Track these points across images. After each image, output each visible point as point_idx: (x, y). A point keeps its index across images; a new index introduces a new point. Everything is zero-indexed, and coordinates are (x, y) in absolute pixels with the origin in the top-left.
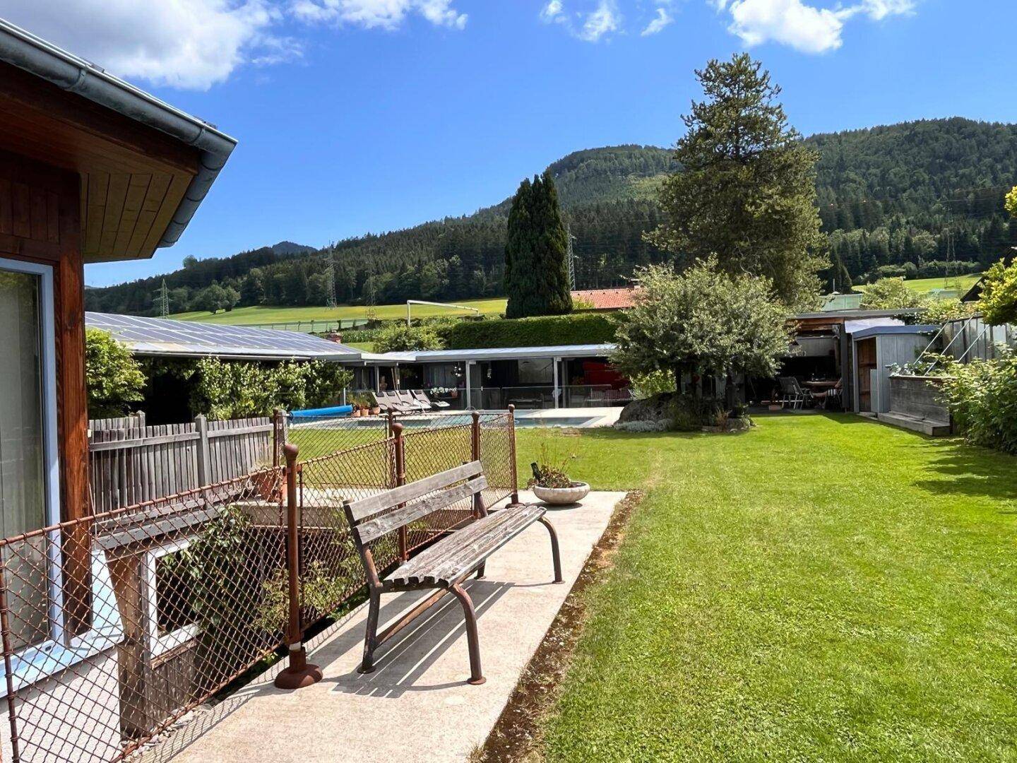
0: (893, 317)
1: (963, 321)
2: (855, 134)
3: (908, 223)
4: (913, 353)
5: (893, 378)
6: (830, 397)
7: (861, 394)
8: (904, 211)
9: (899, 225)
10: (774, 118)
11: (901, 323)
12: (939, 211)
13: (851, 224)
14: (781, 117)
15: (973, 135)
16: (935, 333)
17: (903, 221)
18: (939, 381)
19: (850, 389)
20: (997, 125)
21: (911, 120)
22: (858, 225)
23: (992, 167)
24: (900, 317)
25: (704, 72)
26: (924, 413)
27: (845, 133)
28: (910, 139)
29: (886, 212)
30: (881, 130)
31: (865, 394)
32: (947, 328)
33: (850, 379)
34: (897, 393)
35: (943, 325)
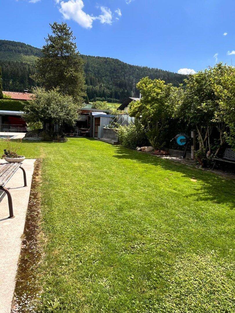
0: (104, 112)
1: (121, 115)
2: (92, 57)
3: (104, 86)
4: (109, 122)
5: (104, 129)
6: (87, 133)
7: (95, 133)
8: (103, 83)
9: (102, 86)
10: (73, 47)
11: (105, 114)
12: (111, 84)
13: (89, 84)
14: (75, 47)
15: (120, 65)
16: (114, 118)
17: (103, 85)
18: (116, 130)
19: (92, 131)
20: (126, 64)
21: (106, 57)
22: (91, 84)
23: (124, 75)
24: (106, 112)
25: (52, 25)
26: (111, 138)
27: (89, 56)
28: (106, 62)
29: (98, 82)
30: (99, 58)
31: (96, 133)
32: (117, 116)
33: (92, 128)
34: (105, 133)
35: (116, 115)
